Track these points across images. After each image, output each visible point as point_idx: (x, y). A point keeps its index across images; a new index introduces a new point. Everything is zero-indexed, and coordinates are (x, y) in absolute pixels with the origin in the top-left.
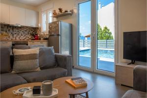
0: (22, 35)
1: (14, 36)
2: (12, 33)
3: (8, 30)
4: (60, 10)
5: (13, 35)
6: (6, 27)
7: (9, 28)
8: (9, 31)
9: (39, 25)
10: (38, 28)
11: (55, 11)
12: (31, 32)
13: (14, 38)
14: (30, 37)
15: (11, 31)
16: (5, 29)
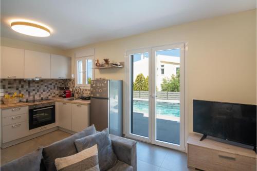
0: (44, 91)
1: (31, 94)
2: (27, 90)
3: (20, 86)
4: (106, 61)
5: (29, 93)
6: (17, 81)
7: (22, 83)
8: (22, 87)
9: (73, 76)
10: (70, 80)
11: (98, 60)
12: (59, 85)
13: (32, 97)
14: (57, 92)
15: (26, 87)
16: (15, 85)
